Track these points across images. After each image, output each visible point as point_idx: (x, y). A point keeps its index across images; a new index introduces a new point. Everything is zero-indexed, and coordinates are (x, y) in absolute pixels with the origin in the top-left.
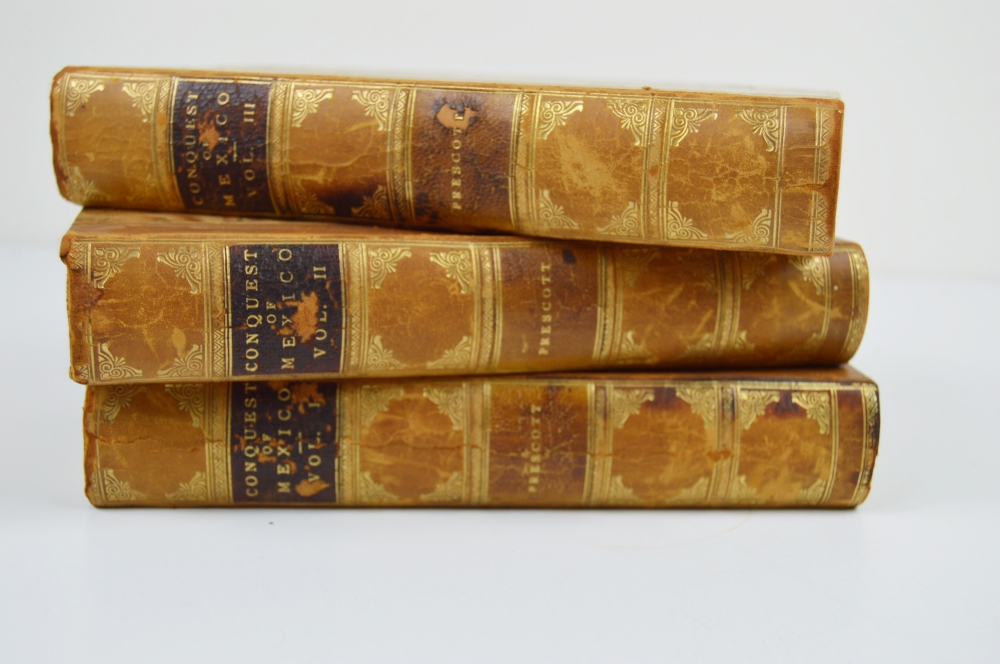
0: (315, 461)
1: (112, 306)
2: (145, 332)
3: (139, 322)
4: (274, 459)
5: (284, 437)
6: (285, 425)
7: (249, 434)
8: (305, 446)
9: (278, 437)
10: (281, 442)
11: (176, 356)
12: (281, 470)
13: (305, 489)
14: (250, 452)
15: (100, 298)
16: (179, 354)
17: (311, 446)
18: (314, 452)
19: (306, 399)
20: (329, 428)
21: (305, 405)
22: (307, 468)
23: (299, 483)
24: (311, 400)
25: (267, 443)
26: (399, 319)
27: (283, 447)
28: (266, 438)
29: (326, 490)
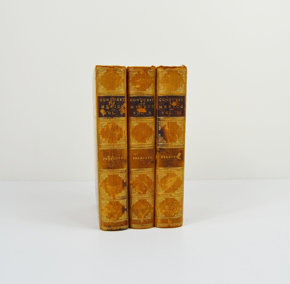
0: (109, 113)
1: (144, 74)
2: (139, 80)
3: (141, 79)
4: (110, 105)
5: (114, 106)
6: (117, 107)
7: (115, 99)
8: (113, 111)
9: (114, 105)
10: (113, 106)
11: (134, 86)
12: (107, 106)
13: (102, 111)
14: (111, 100)
15: (146, 72)
16: (135, 86)
17: (113, 112)
18: (111, 113)
19: (122, 111)
20: (116, 116)
21: (121, 111)
22: (108, 111)
23: (104, 110)
24: (122, 112)
25: (113, 103)
26: (141, 128)
27: (112, 106)
28: (114, 103)
29: (103, 115)
